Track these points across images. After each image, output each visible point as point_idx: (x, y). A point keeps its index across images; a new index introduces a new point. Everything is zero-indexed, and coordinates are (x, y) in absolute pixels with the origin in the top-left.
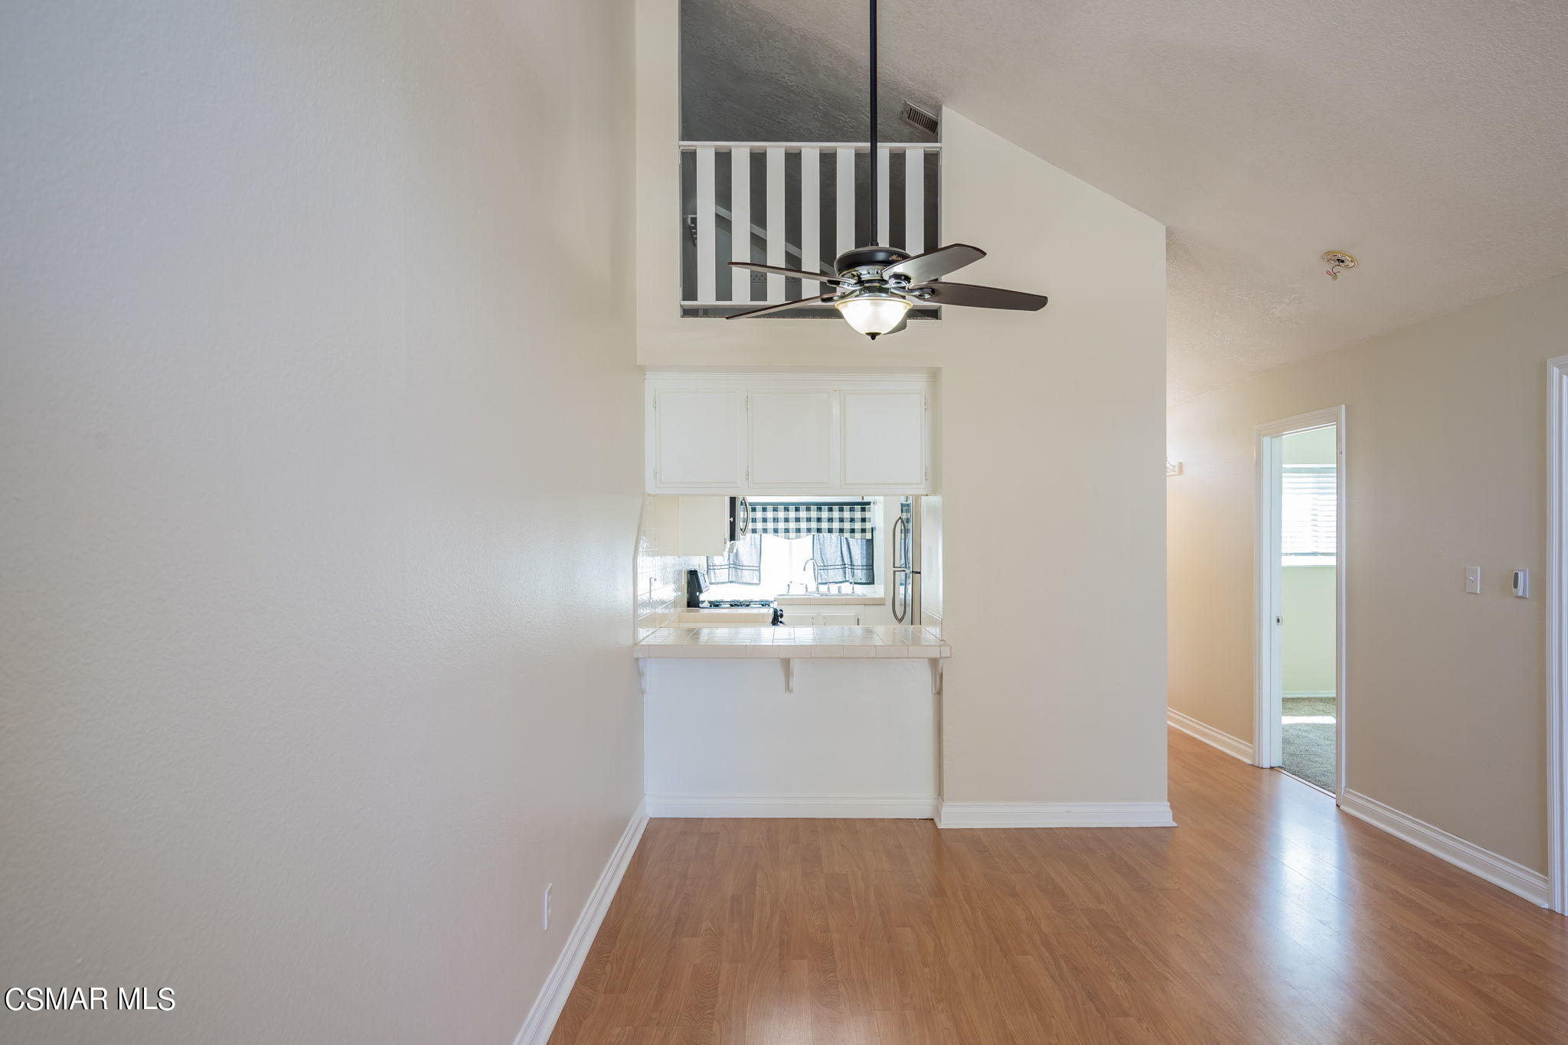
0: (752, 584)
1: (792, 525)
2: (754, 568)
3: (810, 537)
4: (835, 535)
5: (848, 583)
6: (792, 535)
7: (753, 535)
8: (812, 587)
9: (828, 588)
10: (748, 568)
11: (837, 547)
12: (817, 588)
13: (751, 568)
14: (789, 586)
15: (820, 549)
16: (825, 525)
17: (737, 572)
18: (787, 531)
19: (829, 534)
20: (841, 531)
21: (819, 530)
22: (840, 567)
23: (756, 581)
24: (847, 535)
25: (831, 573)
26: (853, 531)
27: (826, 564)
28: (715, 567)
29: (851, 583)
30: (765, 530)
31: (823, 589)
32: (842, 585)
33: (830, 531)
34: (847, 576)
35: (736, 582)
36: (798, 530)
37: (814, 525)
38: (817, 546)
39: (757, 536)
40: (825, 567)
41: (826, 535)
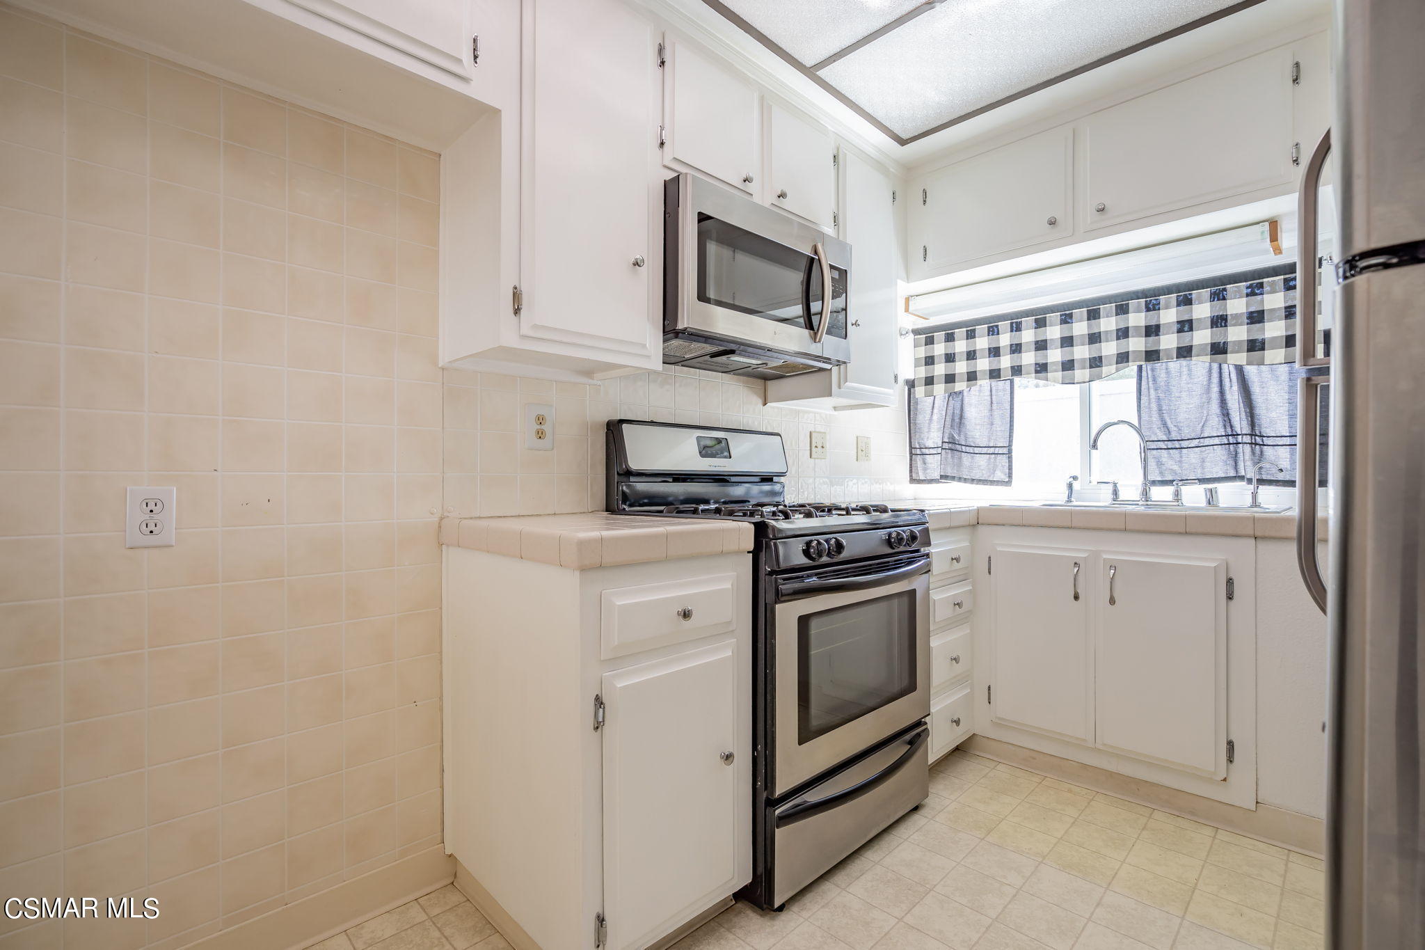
0: (992, 483)
1: (1081, 352)
2: (997, 450)
3: (1132, 368)
4: (1200, 364)
5: (1244, 483)
6: (1080, 373)
7: (994, 382)
8: (1131, 491)
9: (1177, 494)
10: (985, 450)
11: (1208, 390)
12: (1145, 493)
13: (992, 450)
14: (1070, 486)
15: (1158, 399)
16: (1168, 341)
17: (960, 458)
18: (1068, 365)
19: (1184, 362)
20: (1219, 349)
21: (1152, 355)
22: (1217, 441)
23: (1000, 475)
24: (1240, 358)
25: (1192, 457)
26: (1255, 346)
27: (1174, 435)
28: (925, 451)
29: (1250, 481)
30: (1017, 370)
31: (1162, 494)
32: (1222, 488)
33: (1185, 352)
34: (1241, 465)
35: (953, 478)
36: (1096, 362)
37: (1137, 344)
38: (1151, 395)
39: (1001, 386)
40: (1174, 443)
41: (1175, 365)
